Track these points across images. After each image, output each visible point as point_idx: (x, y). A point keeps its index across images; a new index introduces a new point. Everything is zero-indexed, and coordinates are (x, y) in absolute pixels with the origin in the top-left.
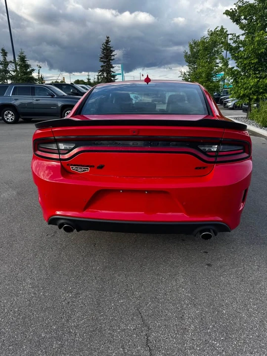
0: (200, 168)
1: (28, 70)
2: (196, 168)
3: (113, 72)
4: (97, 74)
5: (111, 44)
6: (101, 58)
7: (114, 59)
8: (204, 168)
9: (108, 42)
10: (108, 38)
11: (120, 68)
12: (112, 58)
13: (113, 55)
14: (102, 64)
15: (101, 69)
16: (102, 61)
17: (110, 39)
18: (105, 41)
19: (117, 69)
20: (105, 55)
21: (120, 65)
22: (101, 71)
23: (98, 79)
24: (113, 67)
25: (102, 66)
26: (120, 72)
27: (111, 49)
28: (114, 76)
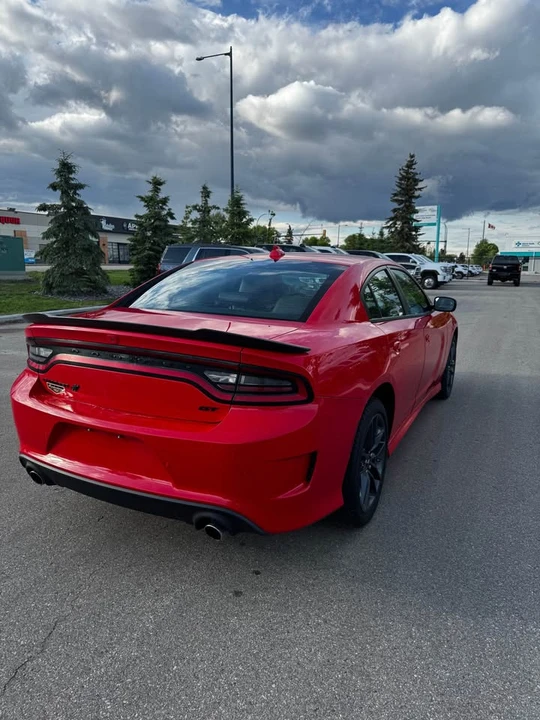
0: (207, 409)
1: (244, 220)
2: (201, 408)
3: (415, 220)
4: (383, 223)
5: (417, 168)
6: (395, 195)
7: (419, 197)
8: (214, 409)
9: (410, 165)
10: (412, 156)
11: (435, 213)
12: (417, 193)
13: (420, 189)
14: (396, 205)
15: (392, 215)
16: (396, 201)
17: (416, 159)
18: (406, 163)
19: (425, 214)
20: (403, 189)
21: (435, 208)
22: (391, 219)
23: (381, 234)
24: (417, 212)
25: (395, 210)
26: (434, 220)
27: (417, 177)
28: (416, 229)
